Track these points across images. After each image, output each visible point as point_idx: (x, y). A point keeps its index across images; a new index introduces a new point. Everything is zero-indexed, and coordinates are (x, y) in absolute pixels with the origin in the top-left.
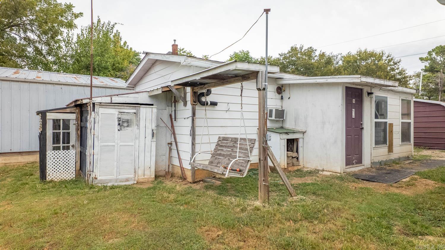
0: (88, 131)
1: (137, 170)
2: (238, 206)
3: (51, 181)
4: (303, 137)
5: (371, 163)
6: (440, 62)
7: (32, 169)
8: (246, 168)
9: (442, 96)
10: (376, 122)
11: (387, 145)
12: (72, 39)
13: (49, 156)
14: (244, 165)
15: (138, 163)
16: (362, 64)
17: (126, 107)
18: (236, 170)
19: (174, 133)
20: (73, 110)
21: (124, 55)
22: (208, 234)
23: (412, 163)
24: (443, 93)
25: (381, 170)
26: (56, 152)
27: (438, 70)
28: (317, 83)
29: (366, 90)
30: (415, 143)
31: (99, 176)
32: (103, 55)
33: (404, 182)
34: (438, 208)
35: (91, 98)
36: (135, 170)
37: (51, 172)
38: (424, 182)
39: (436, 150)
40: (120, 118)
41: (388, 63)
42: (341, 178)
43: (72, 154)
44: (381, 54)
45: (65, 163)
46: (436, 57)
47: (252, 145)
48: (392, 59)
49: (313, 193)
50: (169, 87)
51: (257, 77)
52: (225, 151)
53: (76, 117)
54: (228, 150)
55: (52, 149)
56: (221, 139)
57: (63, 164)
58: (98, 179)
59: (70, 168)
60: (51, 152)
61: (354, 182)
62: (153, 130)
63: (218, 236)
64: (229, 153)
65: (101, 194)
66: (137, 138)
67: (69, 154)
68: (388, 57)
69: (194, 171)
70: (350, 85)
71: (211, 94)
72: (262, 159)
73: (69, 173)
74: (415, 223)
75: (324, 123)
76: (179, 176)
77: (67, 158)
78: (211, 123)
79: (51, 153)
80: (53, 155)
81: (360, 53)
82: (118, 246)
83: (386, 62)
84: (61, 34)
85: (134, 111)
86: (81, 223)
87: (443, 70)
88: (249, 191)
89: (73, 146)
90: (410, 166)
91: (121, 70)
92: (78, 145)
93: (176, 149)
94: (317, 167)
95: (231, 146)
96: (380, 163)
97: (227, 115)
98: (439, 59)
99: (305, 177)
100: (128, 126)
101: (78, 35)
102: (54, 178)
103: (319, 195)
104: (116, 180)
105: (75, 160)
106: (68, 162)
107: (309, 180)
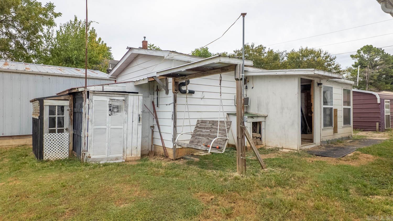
0: (83, 115)
1: (125, 150)
2: (221, 176)
3: (48, 161)
4: (265, 121)
5: (321, 142)
6: (367, 59)
7: (25, 151)
8: (224, 146)
9: (369, 87)
10: (324, 108)
11: (333, 127)
12: (53, 35)
13: (45, 138)
14: (223, 143)
15: (126, 144)
16: (303, 60)
17: (116, 95)
18: (216, 148)
19: (156, 118)
20: (67, 97)
21: (99, 50)
22: (203, 199)
23: (353, 141)
24: (370, 85)
25: (329, 147)
26: (52, 134)
27: (366, 65)
28: (277, 75)
29: (316, 81)
30: (354, 126)
31: (92, 155)
32: (81, 49)
33: (349, 156)
34: (380, 175)
35: (86, 87)
36: (124, 150)
37: (47, 152)
38: (365, 156)
39: (369, 132)
40: (111, 104)
41: (326, 59)
42: (298, 154)
43: (66, 136)
44: (319, 52)
45: (60, 144)
46: (364, 54)
47: (229, 126)
48: (329, 56)
49: (279, 166)
50: (154, 77)
51: (235, 69)
52: (204, 132)
53: (70, 103)
54: (206, 131)
55: (48, 132)
56: (200, 122)
57: (58, 146)
58: (91, 158)
59: (64, 149)
60: (47, 134)
61: (310, 156)
62: (139, 115)
63: (212, 199)
64: (208, 134)
65: (97, 170)
66: (126, 122)
67: (63, 136)
68: (325, 54)
69: (175, 150)
70: (304, 76)
71: (189, 84)
72: (240, 137)
73: (63, 153)
74: (365, 186)
75: (282, 109)
76: (161, 155)
77: (61, 140)
78: (191, 108)
79: (47, 136)
80: (49, 137)
81: (301, 51)
82: (131, 209)
83: (324, 58)
84: (42, 30)
85: (123, 98)
86: (90, 193)
87: (369, 65)
88: (225, 165)
89: (67, 129)
90: (351, 144)
91: (96, 63)
92: (71, 128)
93: (159, 131)
94: (277, 145)
95: (209, 128)
96: (328, 142)
97: (202, 102)
98: (366, 57)
99: (268, 154)
100: (118, 112)
101: (57, 31)
102: (50, 158)
103: (284, 168)
104: (108, 159)
105: (69, 142)
106: (63, 144)
107: (273, 156)
